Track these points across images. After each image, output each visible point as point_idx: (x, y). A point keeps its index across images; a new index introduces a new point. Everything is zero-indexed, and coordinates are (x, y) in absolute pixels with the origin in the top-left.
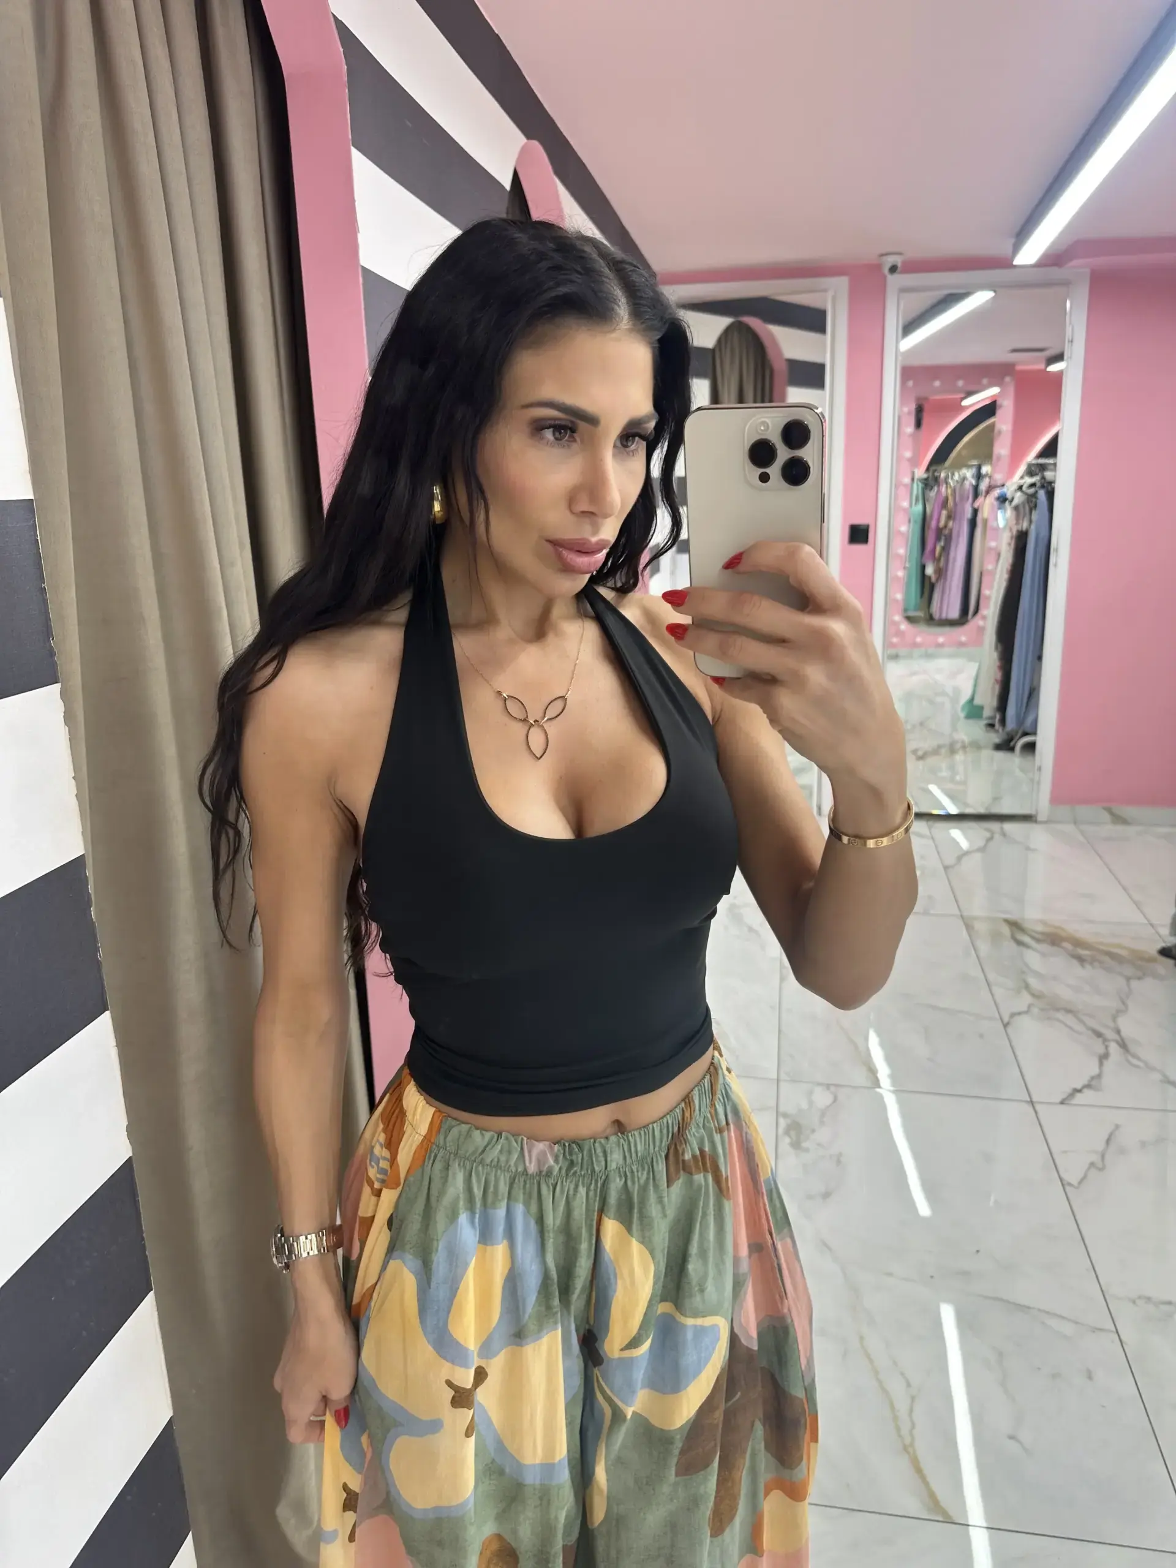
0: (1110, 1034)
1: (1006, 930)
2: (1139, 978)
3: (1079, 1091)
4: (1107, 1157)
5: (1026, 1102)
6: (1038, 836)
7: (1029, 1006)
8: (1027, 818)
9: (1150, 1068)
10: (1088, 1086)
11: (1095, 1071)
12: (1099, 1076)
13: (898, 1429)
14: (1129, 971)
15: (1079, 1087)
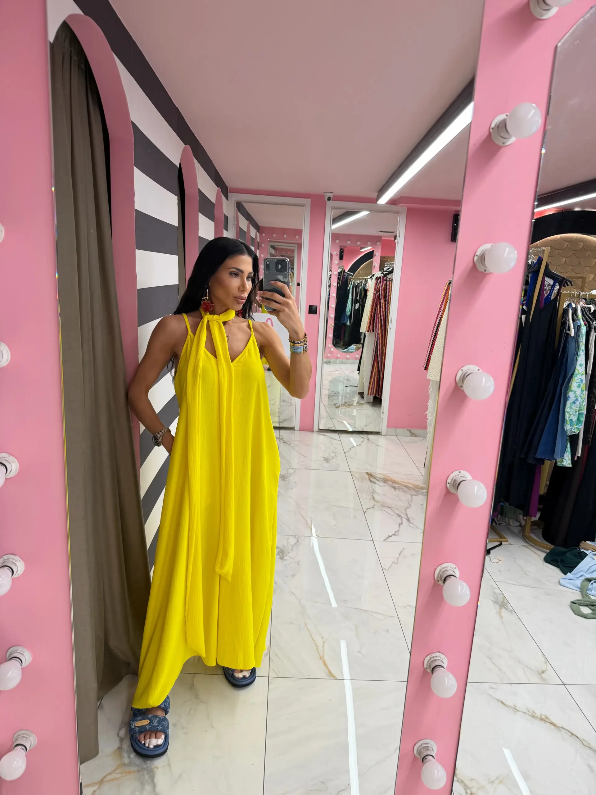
0: (404, 516)
1: (367, 477)
2: (416, 495)
3: (391, 536)
4: (399, 559)
5: (371, 541)
6: (380, 440)
7: (374, 505)
8: (378, 433)
9: (417, 528)
10: (394, 535)
11: (398, 529)
12: (398, 531)
13: (318, 652)
14: (413, 492)
15: (391, 535)
